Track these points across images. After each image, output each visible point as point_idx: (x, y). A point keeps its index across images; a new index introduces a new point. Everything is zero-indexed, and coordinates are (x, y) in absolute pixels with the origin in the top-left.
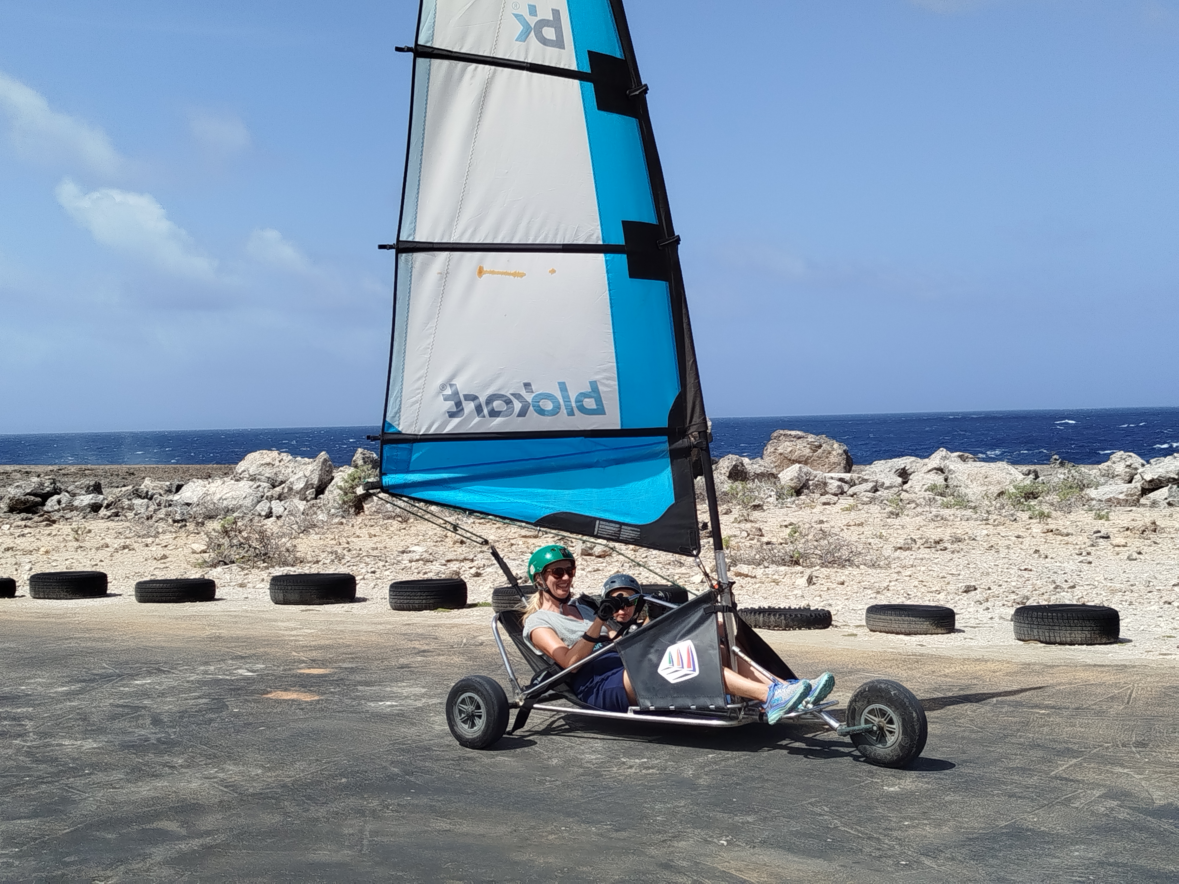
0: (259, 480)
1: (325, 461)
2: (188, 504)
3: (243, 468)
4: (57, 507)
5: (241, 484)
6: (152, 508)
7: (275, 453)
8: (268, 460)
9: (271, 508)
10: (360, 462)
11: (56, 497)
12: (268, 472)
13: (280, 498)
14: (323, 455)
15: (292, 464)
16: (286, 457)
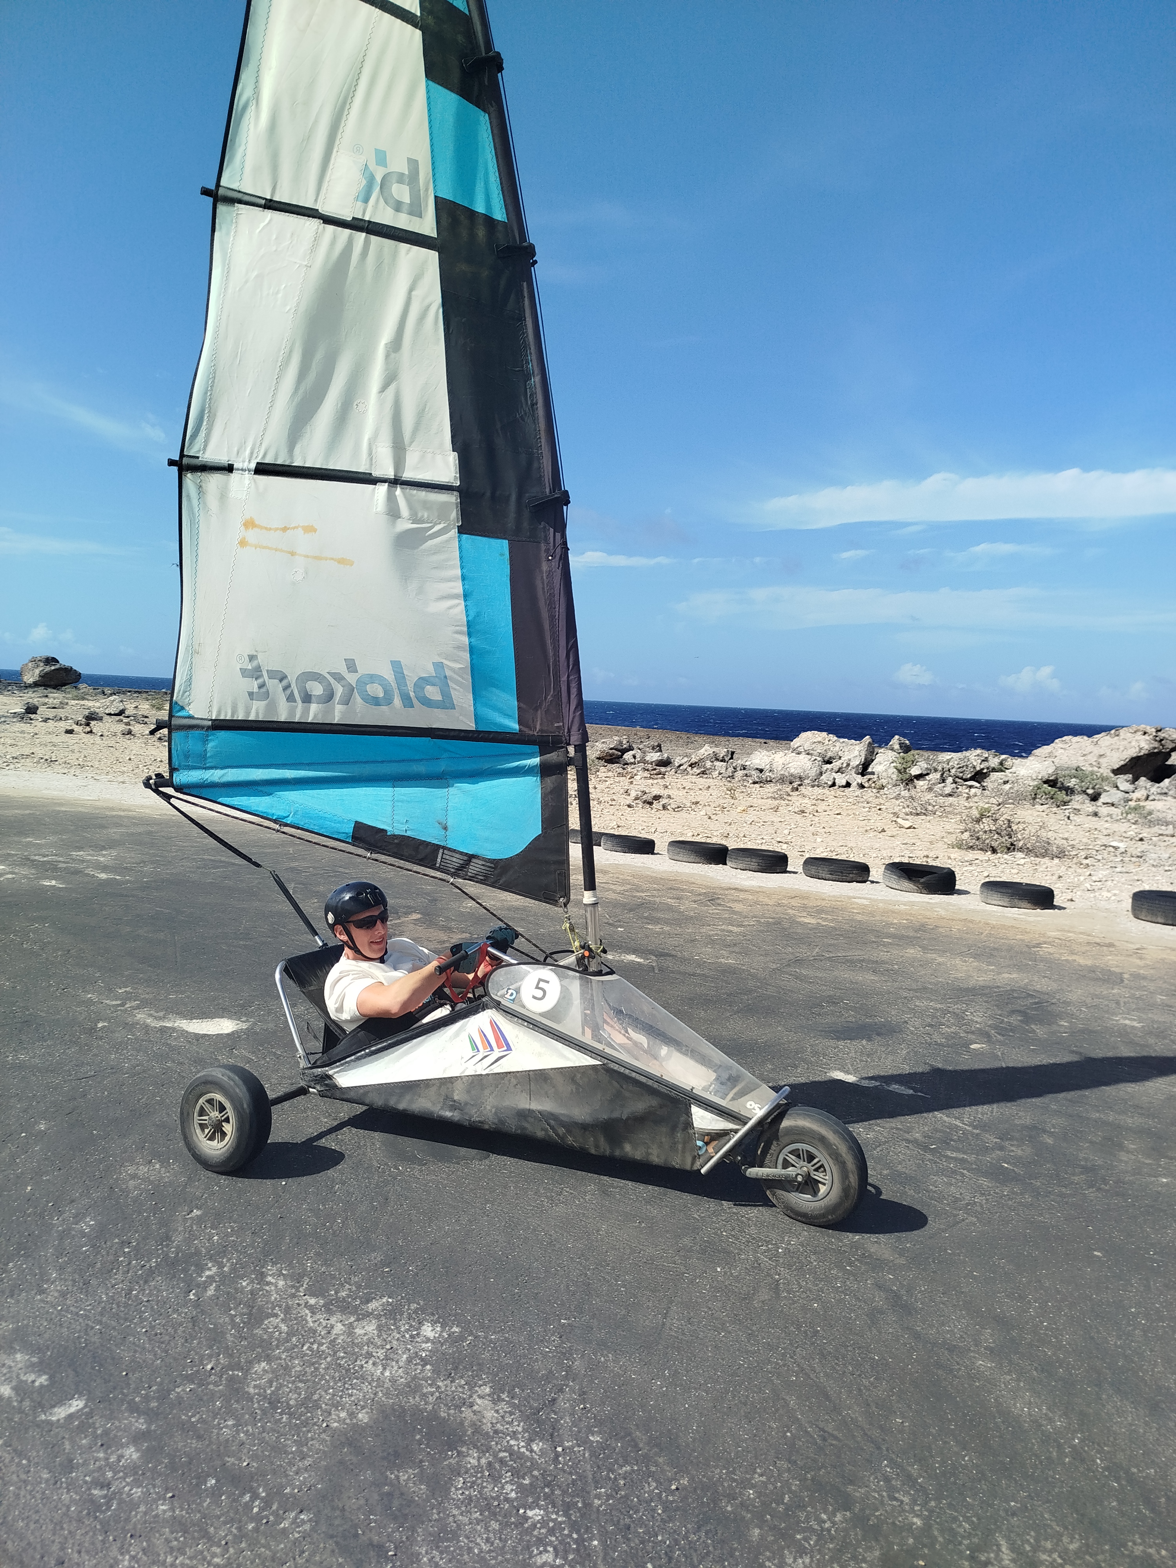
0: (812, 754)
1: (869, 743)
2: (761, 771)
3: (798, 744)
4: (632, 760)
5: (802, 756)
6: (731, 769)
7: (824, 734)
8: (820, 739)
9: (834, 779)
10: (897, 747)
11: (631, 753)
12: (820, 749)
13: (839, 771)
14: (867, 739)
15: (838, 744)
16: (833, 737)
